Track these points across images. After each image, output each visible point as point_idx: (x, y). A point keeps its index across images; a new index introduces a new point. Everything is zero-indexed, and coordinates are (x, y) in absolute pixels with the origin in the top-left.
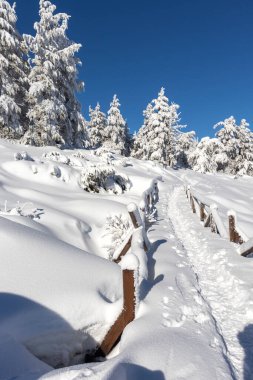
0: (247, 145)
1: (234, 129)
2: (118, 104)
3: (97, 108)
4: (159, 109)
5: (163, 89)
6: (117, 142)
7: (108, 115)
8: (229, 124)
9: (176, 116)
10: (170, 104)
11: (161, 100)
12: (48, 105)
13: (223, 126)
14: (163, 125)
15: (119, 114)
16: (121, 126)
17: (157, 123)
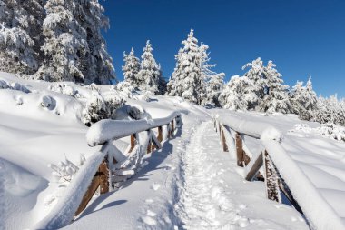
0: (275, 84)
1: (262, 70)
2: (151, 49)
3: (132, 53)
4: (189, 50)
5: (192, 31)
6: (151, 84)
7: (141, 59)
8: (256, 65)
9: (206, 56)
10: (199, 45)
11: (190, 41)
12: (66, 38)
13: (251, 67)
14: (193, 64)
15: (152, 58)
16: (154, 69)
17: (188, 63)
